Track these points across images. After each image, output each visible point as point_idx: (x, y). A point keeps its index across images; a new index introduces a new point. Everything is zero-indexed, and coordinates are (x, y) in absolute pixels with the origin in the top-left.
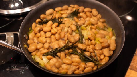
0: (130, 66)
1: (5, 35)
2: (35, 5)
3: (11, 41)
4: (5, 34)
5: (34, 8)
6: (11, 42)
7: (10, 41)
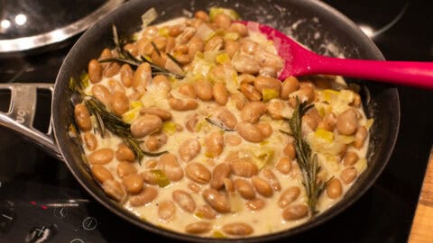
0: (422, 194)
1: (9, 91)
2: (88, 18)
3: (24, 114)
4: (11, 87)
5: (85, 25)
6: (25, 117)
7: (22, 113)
